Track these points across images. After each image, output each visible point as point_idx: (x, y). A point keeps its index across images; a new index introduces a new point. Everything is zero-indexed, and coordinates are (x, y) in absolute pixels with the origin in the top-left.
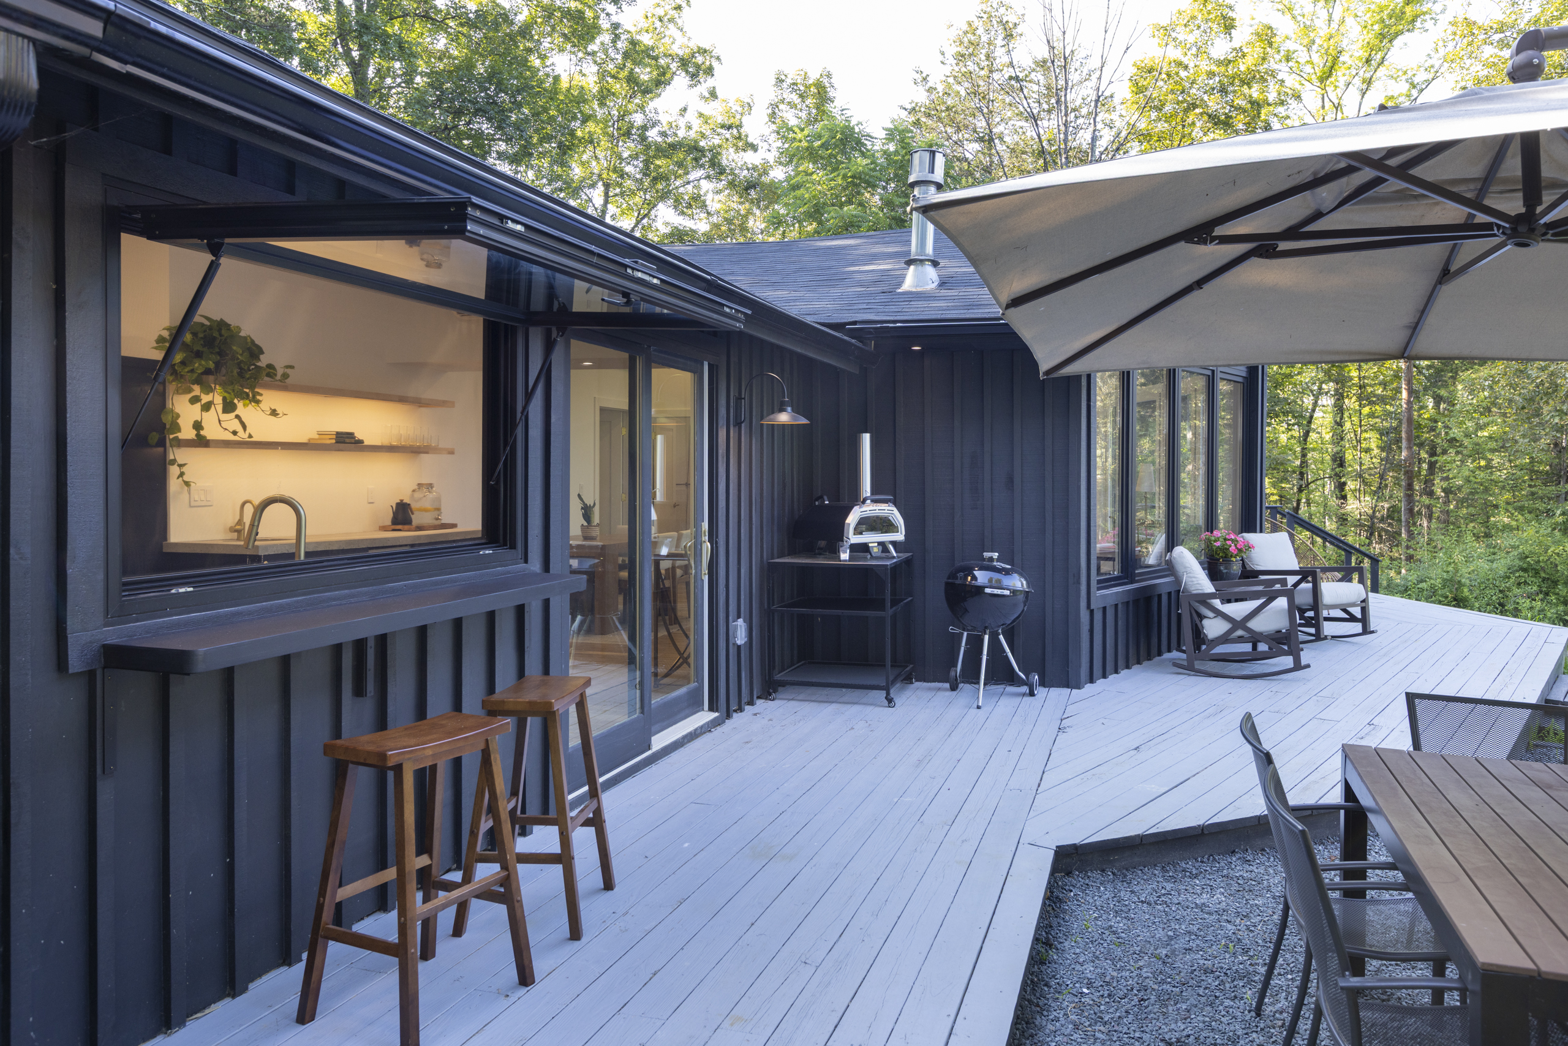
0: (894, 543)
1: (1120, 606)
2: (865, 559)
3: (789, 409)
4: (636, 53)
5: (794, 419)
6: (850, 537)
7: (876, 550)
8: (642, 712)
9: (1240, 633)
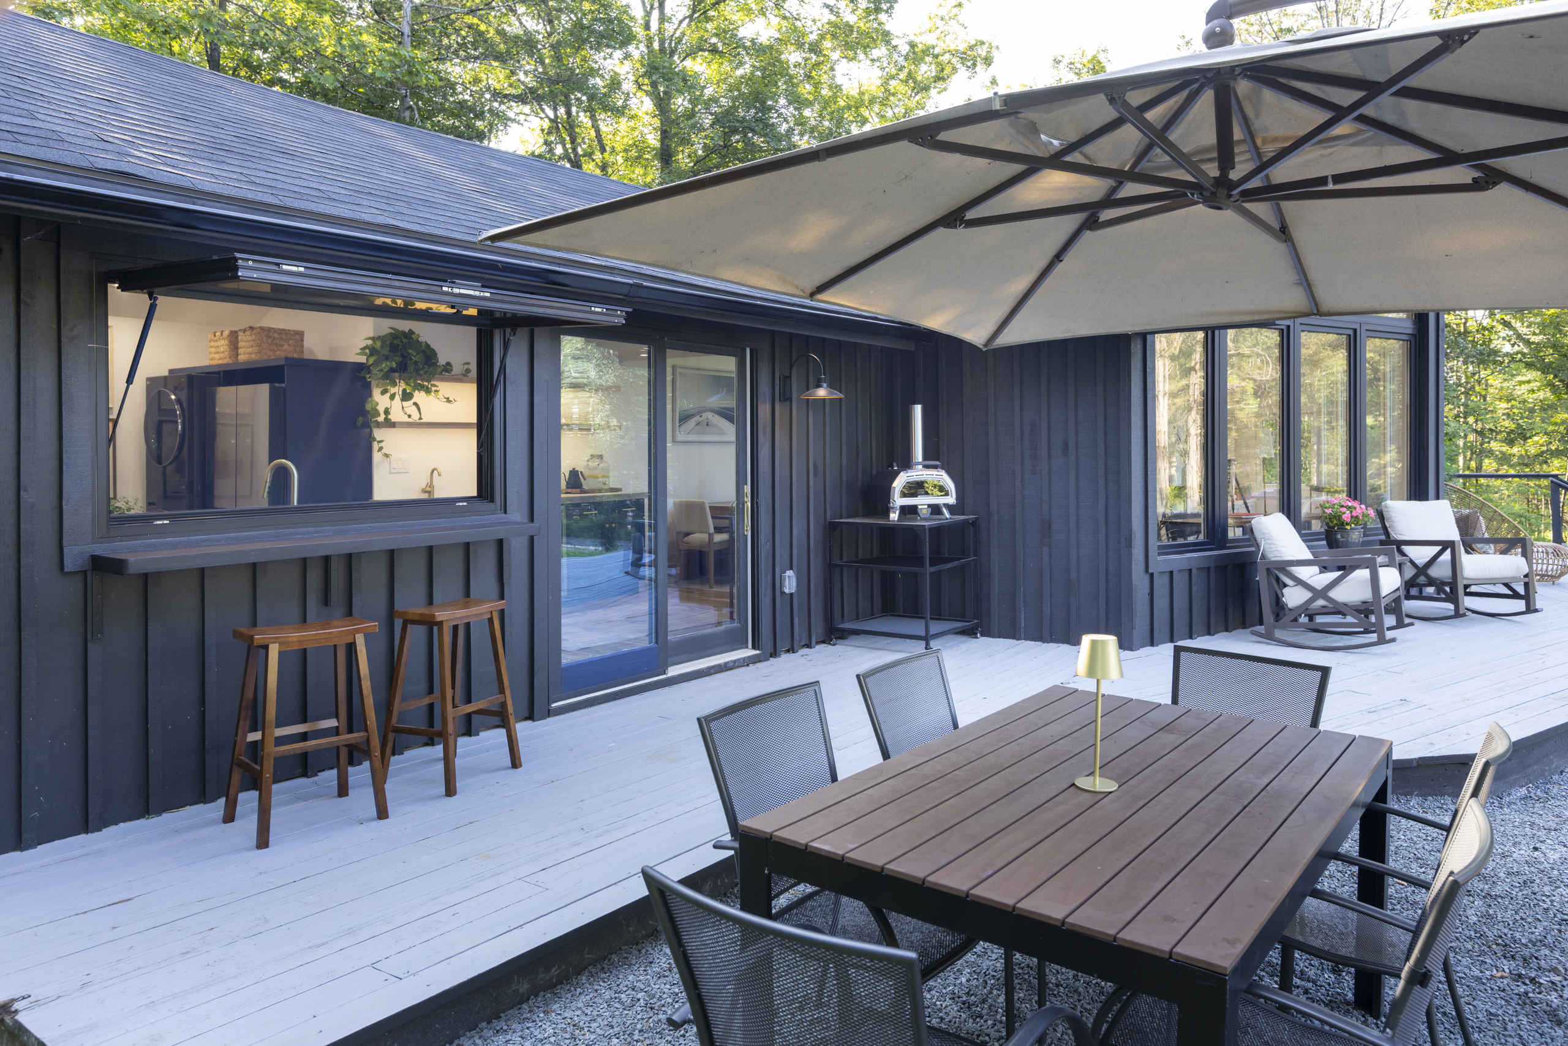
0: (947, 506)
1: (1194, 572)
2: (917, 520)
3: (825, 385)
4: (917, 54)
5: (830, 393)
6: (896, 499)
7: (924, 511)
8: (657, 643)
9: (1321, 602)
